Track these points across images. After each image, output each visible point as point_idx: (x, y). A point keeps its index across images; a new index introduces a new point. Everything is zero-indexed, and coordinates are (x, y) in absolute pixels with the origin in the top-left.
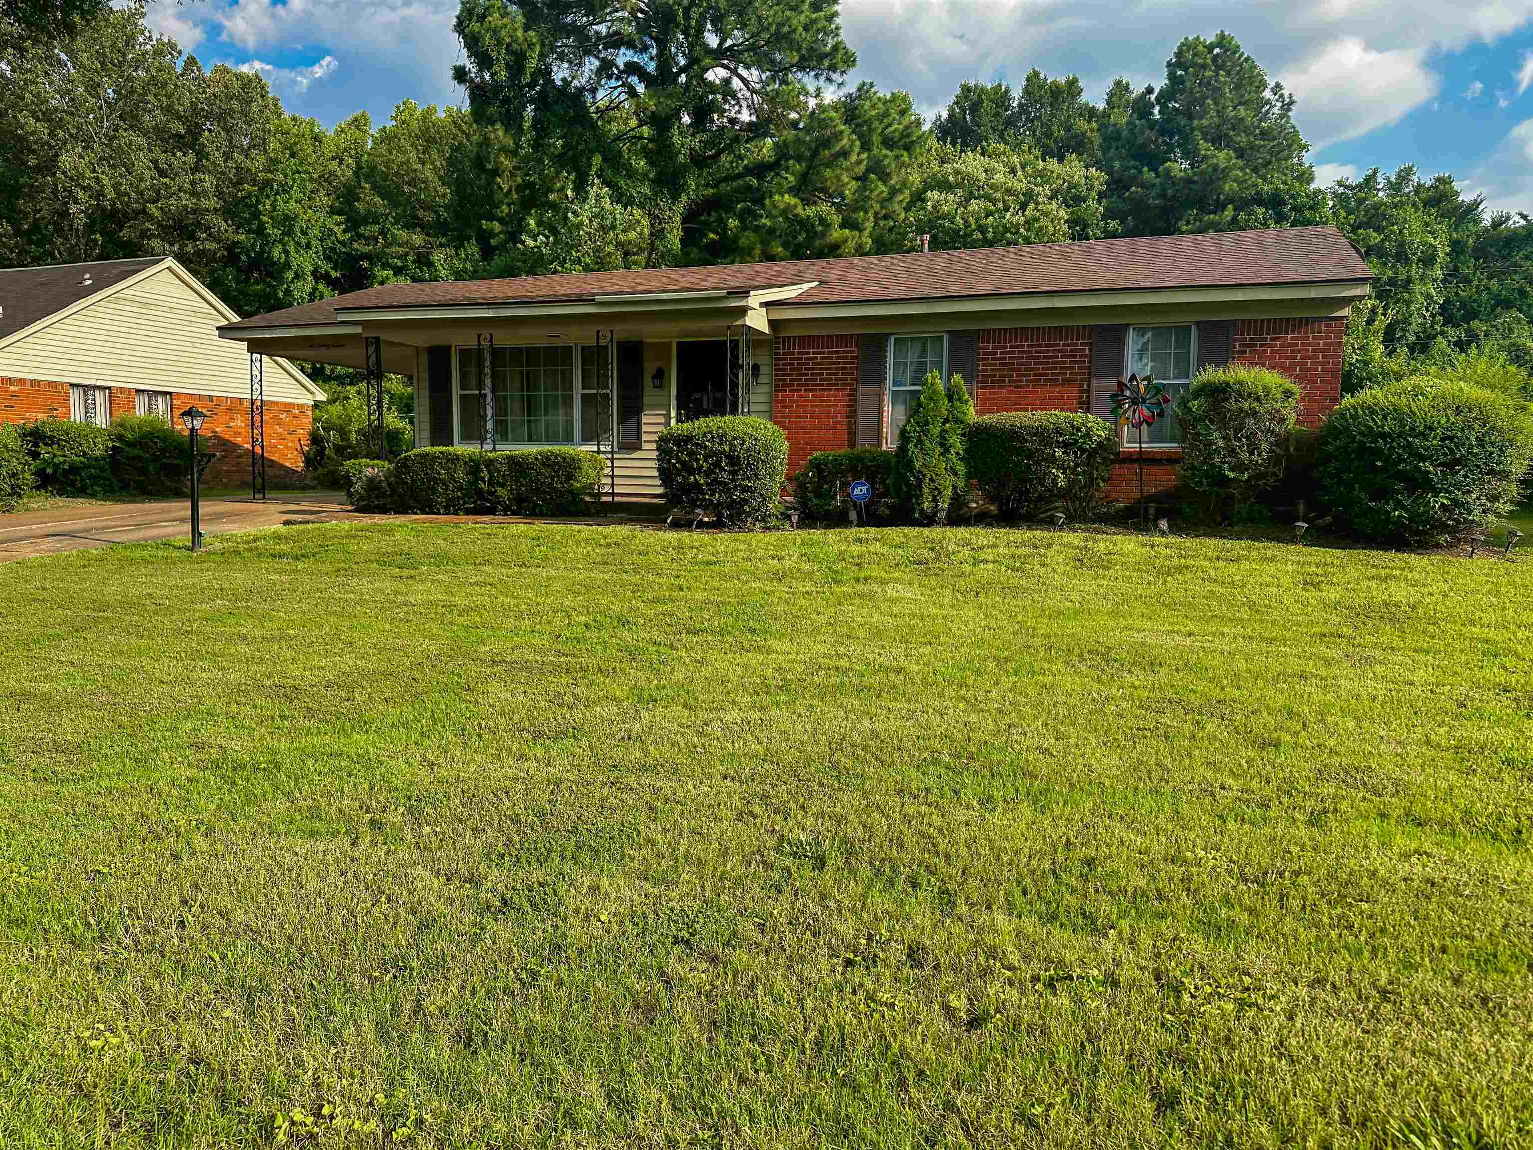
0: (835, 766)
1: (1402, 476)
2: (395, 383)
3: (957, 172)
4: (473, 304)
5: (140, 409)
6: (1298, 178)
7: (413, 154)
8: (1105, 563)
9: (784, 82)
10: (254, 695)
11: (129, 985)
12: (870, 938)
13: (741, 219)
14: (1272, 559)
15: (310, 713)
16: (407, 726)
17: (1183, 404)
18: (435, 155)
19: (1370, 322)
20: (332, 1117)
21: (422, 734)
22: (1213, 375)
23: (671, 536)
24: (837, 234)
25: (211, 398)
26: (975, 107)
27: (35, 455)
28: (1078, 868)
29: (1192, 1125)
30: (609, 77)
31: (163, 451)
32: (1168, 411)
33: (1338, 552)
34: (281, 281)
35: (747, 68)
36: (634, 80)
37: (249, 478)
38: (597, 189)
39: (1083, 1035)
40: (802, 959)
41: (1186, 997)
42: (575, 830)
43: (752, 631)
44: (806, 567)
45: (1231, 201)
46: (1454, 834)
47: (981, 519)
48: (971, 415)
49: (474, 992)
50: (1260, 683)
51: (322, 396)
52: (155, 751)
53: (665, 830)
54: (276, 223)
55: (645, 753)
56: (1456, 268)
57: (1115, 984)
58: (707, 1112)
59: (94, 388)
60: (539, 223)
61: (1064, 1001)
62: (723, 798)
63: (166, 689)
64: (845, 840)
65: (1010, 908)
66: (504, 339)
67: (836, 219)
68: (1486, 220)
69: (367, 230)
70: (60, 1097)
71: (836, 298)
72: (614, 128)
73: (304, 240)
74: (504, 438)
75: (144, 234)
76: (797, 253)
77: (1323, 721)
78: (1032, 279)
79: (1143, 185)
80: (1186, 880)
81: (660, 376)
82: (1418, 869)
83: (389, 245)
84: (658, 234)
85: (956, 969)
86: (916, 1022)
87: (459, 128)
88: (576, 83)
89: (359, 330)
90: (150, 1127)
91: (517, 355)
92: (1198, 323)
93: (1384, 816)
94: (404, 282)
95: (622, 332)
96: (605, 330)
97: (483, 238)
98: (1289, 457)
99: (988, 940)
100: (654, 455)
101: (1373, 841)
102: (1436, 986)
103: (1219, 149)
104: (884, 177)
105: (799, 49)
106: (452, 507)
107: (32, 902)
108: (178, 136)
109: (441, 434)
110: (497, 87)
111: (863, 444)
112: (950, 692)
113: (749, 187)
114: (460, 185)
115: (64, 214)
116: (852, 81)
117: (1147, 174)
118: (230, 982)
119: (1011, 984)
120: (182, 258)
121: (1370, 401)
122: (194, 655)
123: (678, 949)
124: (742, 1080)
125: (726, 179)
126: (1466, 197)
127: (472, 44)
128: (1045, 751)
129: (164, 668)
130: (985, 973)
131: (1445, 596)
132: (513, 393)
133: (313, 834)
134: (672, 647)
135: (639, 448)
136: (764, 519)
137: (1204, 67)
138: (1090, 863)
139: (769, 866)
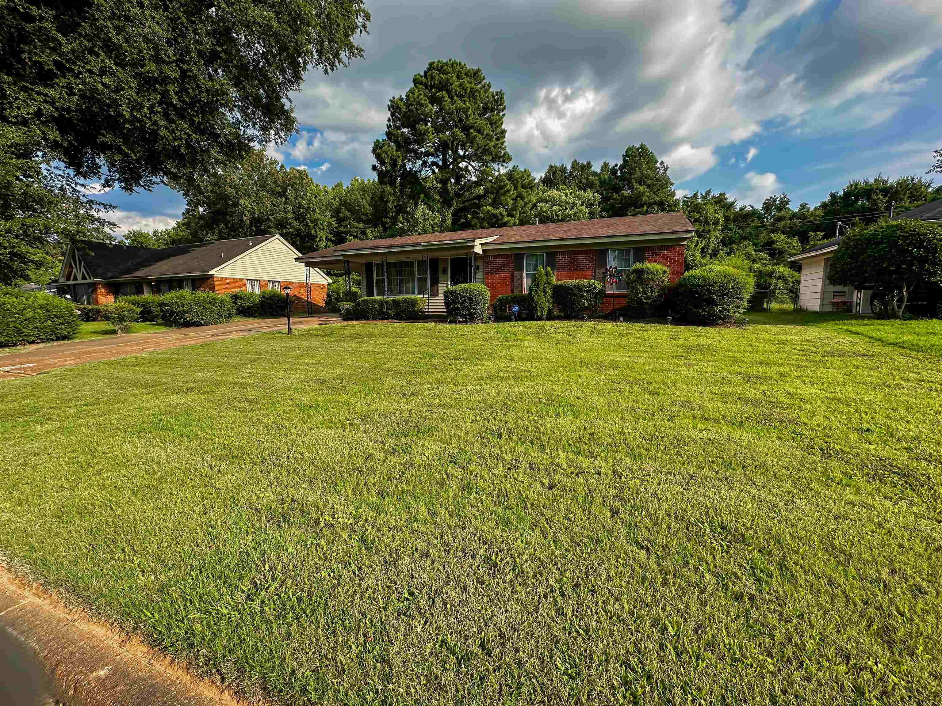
0: (505, 404)
1: (705, 300)
2: (355, 276)
3: (549, 196)
4: (380, 248)
5: (270, 287)
6: (669, 195)
7: (359, 196)
8: (601, 332)
9: (487, 167)
10: (310, 382)
11: (272, 477)
12: (516, 460)
13: (473, 215)
14: (659, 330)
15: (329, 388)
16: (360, 392)
17: (628, 276)
18: (367, 196)
19: (696, 246)
20: (338, 518)
21: (366, 395)
22: (638, 266)
23: (448, 326)
24: (506, 219)
25: (293, 283)
26: (554, 173)
27: (236, 303)
28: (588, 436)
29: (623, 520)
30: (426, 167)
31: (278, 301)
32: (623, 279)
33: (683, 327)
34: (315, 242)
35: (474, 162)
36: (434, 167)
37: (307, 309)
38: (422, 207)
39: (587, 491)
40: (493, 467)
41: (623, 478)
42: (417, 426)
43: (478, 359)
44: (497, 336)
45: (646, 204)
46: (719, 423)
47: (559, 318)
48: (554, 281)
49: (384, 479)
50: (654, 373)
51: (330, 281)
52: (278, 401)
53: (447, 426)
54: (312, 222)
55: (440, 401)
56: (726, 226)
57: (599, 474)
58: (461, 516)
59: (254, 280)
60: (403, 218)
61: (581, 480)
62: (467, 415)
63: (281, 381)
64: (508, 429)
65: (564, 449)
66: (392, 259)
67: (505, 214)
68: (738, 208)
69: (344, 223)
70: (250, 512)
71: (506, 241)
72: (429, 184)
73: (321, 227)
74: (391, 293)
75: (269, 227)
76: (492, 226)
77: (675, 386)
78: (575, 233)
79: (614, 199)
80: (625, 439)
81: (445, 271)
82: (705, 435)
83: (351, 228)
84: (444, 221)
85: (545, 470)
86: (531, 487)
87: (374, 186)
88: (414, 169)
89: (342, 258)
90: (279, 522)
91: (395, 264)
92: (633, 248)
93: (694, 417)
94: (357, 241)
95: (431, 255)
96: (425, 254)
97: (384, 225)
98: (665, 294)
99: (556, 460)
100: (443, 298)
101: (690, 425)
102: (709, 474)
103: (641, 185)
104: (522, 198)
105: (492, 155)
106: (374, 318)
107: (240, 451)
108: (279, 192)
109: (370, 293)
110: (387, 171)
111: (516, 292)
112: (546, 378)
113: (475, 203)
114: (375, 207)
115: (242, 221)
116: (510, 166)
117: (615, 196)
118: (304, 476)
119: (564, 475)
120: (281, 235)
121: (694, 274)
122: (290, 370)
123: (451, 465)
124: (472, 506)
125: (467, 201)
126: (730, 200)
127: (378, 156)
128: (579, 398)
129: (280, 374)
130: (555, 471)
131: (720, 341)
132: (394, 278)
133: (330, 428)
134: (449, 364)
135: (438, 296)
136: (482, 319)
137: (635, 156)
138: (592, 434)
139: (482, 438)
